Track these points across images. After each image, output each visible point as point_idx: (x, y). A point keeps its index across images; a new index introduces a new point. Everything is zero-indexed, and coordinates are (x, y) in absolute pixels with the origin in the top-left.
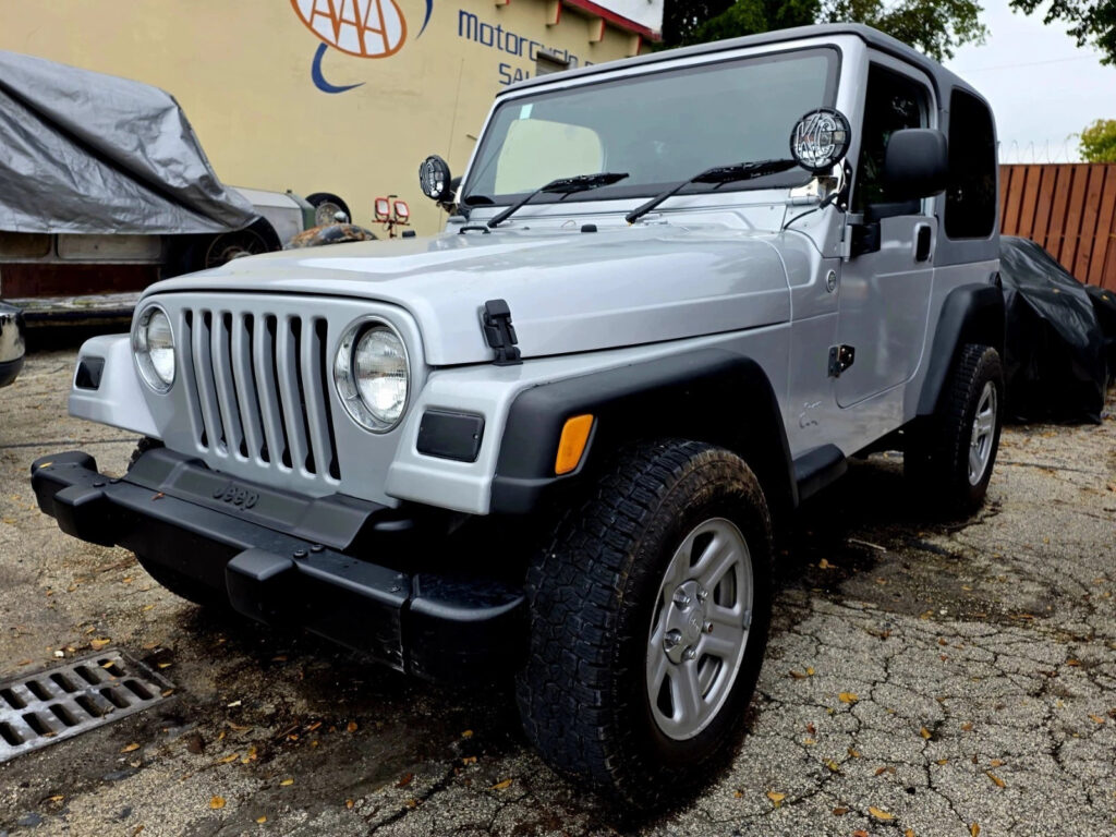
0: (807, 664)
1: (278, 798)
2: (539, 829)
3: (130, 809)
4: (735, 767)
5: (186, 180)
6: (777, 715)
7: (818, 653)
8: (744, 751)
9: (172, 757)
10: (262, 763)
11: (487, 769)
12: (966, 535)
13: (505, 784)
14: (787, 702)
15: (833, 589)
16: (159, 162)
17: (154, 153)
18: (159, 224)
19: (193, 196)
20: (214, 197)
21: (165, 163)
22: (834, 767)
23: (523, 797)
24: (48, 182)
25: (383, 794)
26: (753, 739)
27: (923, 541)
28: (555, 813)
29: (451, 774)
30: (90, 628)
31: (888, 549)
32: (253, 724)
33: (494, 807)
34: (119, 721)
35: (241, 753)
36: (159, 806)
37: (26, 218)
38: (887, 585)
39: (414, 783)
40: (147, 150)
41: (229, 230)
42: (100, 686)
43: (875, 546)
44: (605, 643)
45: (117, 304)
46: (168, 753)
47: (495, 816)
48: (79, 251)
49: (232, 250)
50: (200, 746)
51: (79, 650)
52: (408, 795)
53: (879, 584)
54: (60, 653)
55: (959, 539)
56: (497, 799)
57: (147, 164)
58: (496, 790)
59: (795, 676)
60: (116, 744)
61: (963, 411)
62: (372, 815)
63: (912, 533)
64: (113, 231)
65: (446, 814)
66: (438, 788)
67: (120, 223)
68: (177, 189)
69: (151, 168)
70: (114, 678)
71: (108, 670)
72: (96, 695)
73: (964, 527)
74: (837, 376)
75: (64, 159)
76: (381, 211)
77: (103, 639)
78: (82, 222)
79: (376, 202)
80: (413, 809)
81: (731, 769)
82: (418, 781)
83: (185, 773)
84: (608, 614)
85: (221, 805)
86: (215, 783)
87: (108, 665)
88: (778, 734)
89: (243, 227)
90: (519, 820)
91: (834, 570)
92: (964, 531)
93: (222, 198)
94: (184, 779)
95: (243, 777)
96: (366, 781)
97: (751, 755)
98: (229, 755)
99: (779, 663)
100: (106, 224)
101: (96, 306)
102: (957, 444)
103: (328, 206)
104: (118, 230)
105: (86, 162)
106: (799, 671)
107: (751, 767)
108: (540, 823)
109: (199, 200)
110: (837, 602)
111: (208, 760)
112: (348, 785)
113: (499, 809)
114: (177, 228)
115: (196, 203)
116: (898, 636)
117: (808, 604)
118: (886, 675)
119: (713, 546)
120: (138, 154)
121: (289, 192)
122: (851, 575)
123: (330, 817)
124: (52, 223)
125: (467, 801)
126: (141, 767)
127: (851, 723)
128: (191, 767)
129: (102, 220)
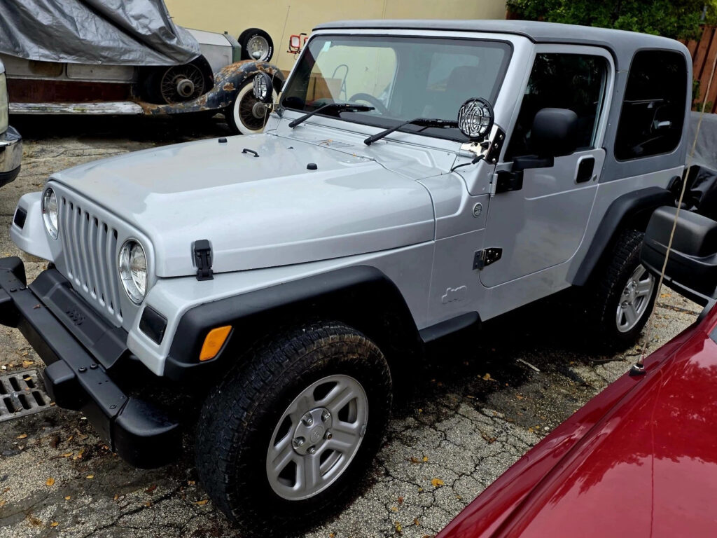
0: (427, 453)
1: (81, 485)
2: (208, 535)
3: (7, 476)
4: (341, 517)
5: (150, 30)
6: (386, 486)
7: (439, 446)
8: (352, 507)
9: (40, 447)
10: (83, 461)
11: (198, 490)
12: (605, 369)
13: (204, 502)
14: (397, 478)
15: (481, 399)
16: (133, 17)
17: (130, 11)
18: (130, 58)
19: (155, 41)
20: (168, 42)
21: (137, 18)
22: (399, 529)
23: (210, 512)
24: (60, 30)
25: (136, 495)
26: (362, 500)
27: (571, 369)
28: (222, 526)
29: (178, 490)
30: (25, 353)
31: (542, 371)
32: (90, 433)
33: (190, 515)
34: (23, 417)
35: (75, 451)
36: (22, 478)
37: (46, 52)
38: (522, 401)
39: (155, 491)
40: (126, 8)
41: (178, 64)
42: (20, 392)
43: (533, 367)
44: (233, 450)
45: (101, 111)
46: (39, 444)
47: (188, 521)
48: (80, 73)
49: (179, 77)
50: (57, 442)
51: (15, 367)
52: (149, 498)
53: (517, 399)
54: (4, 367)
55: (598, 371)
56: (195, 511)
57: (125, 18)
58: (197, 505)
59: (413, 461)
60: (16, 432)
61: (613, 284)
62: (125, 507)
63: (567, 361)
64: (100, 62)
65: (163, 515)
66: (167, 497)
67: (105, 57)
68: (144, 36)
69: (128, 21)
70: (28, 388)
71: (27, 382)
72: (15, 398)
73: (607, 362)
74: (481, 269)
75: (72, 13)
76: (293, 45)
77: (30, 361)
78: (81, 56)
79: (291, 38)
80: (148, 507)
81: (338, 518)
82: (158, 490)
83: (42, 459)
84: (236, 434)
85: (52, 483)
86: (54, 469)
87: (28, 379)
88: (379, 500)
89: (187, 62)
90: (200, 527)
91: (493, 382)
92: (606, 365)
93: (174, 42)
94: (40, 463)
95: (70, 468)
96: (131, 485)
97: (354, 511)
98: (68, 453)
99: (409, 449)
100: (96, 58)
101: (88, 111)
102: (605, 306)
103: (258, 39)
104: (103, 62)
105: (86, 16)
106: (418, 457)
107: (350, 519)
108: (211, 531)
109: (157, 43)
110: (478, 409)
111: (57, 453)
112: (120, 485)
113: (193, 517)
114: (142, 62)
115: (157, 45)
116: (502, 442)
117: (458, 407)
118: (473, 469)
119: (335, 390)
120: (120, 11)
121: (226, 33)
122: (502, 388)
123: (102, 503)
124: (62, 55)
125: (176, 509)
126: (23, 450)
127: (428, 499)
128: (47, 456)
129: (93, 55)
